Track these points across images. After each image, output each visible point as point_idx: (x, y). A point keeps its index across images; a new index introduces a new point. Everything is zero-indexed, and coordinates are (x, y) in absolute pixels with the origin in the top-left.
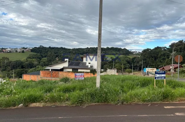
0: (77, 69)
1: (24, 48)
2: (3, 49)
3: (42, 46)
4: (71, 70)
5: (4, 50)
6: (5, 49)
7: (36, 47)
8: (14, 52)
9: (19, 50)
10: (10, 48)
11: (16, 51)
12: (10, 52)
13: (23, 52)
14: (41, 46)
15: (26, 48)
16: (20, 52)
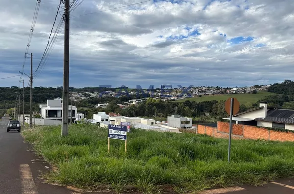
1: (257, 86)
2: (228, 88)
3: (288, 81)
4: (270, 125)
5: (228, 91)
6: (230, 89)
7: (277, 84)
8: (241, 93)
9: (248, 90)
10: (237, 87)
11: (245, 92)
12: (236, 93)
13: (255, 92)
14: (286, 81)
15: (261, 86)
16: (249, 93)
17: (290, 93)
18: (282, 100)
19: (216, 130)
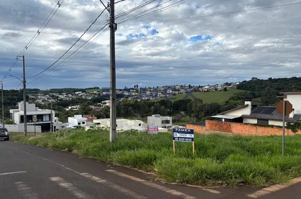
0: (267, 120)
1: (227, 84)
2: (200, 87)
3: (255, 78)
4: (255, 122)
5: (200, 89)
6: (202, 87)
7: (245, 81)
8: (213, 91)
9: (219, 88)
10: (208, 85)
11: (216, 89)
12: (208, 91)
13: (225, 90)
14: (253, 78)
15: (231, 83)
16: (221, 90)
17: (257, 89)
18: (250, 96)
19: (204, 128)
